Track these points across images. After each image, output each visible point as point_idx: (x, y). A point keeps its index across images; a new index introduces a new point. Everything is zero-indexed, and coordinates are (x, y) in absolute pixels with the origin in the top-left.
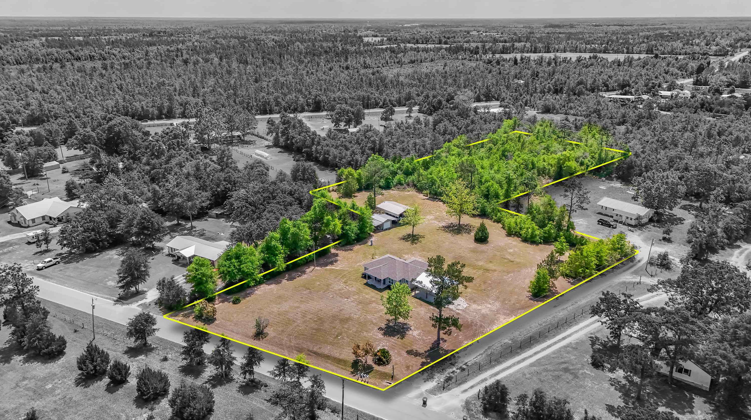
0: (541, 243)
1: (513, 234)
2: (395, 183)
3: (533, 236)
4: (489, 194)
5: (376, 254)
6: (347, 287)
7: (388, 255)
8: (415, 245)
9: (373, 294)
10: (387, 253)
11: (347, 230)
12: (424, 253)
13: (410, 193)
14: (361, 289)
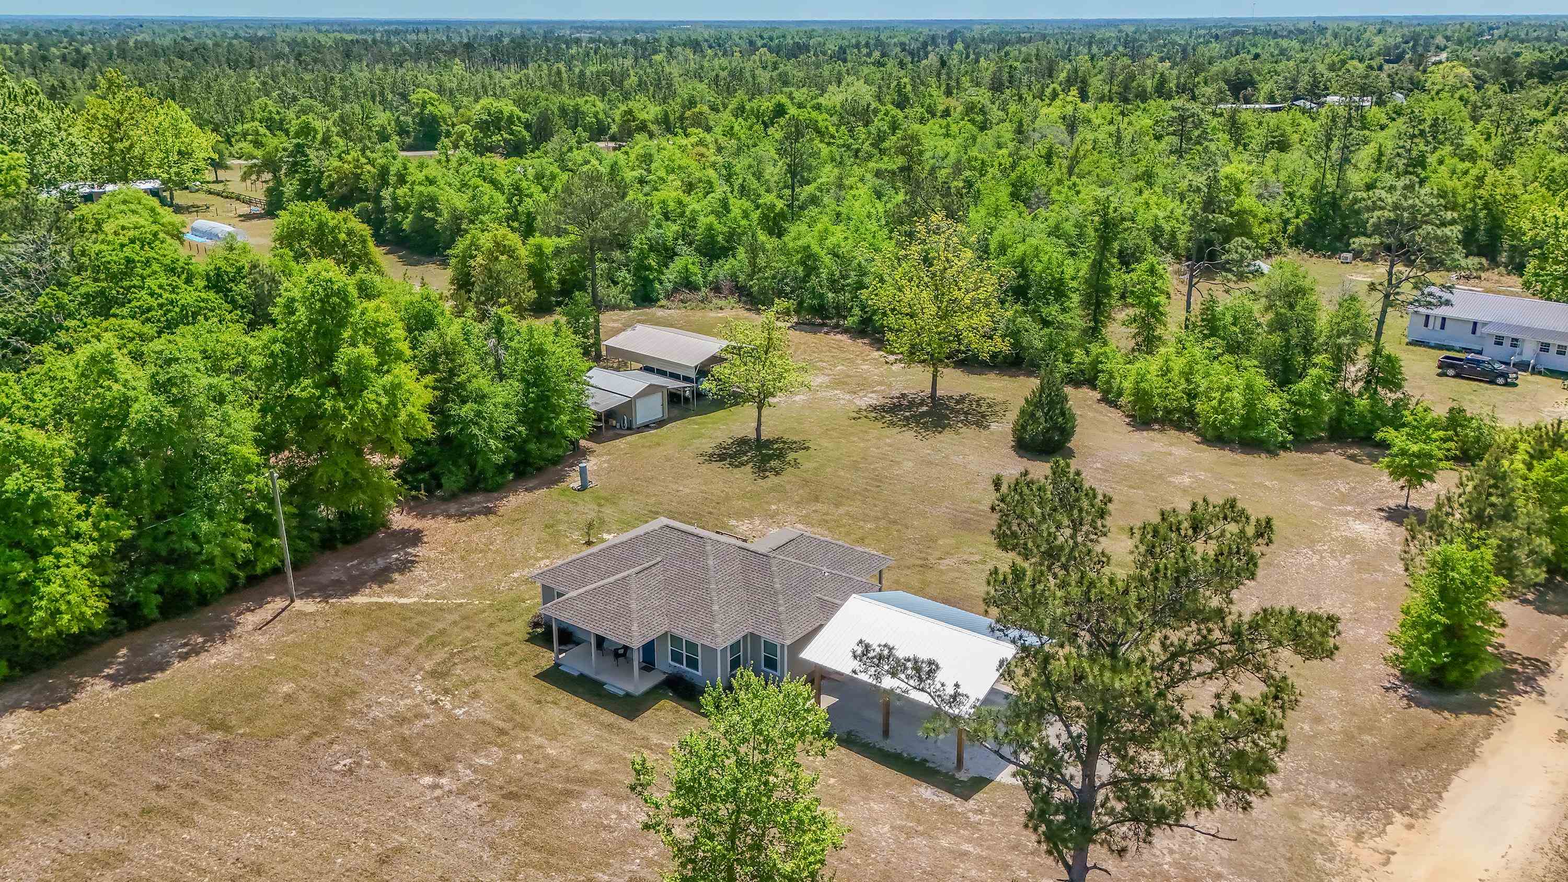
0: (1283, 446)
1: (1156, 421)
2: (670, 286)
3: (1252, 419)
4: (1028, 286)
5: (602, 522)
6: (446, 701)
7: (664, 521)
8: (772, 480)
9: (587, 733)
10: (655, 514)
11: (466, 424)
12: (819, 506)
13: (727, 314)
14: (521, 702)
